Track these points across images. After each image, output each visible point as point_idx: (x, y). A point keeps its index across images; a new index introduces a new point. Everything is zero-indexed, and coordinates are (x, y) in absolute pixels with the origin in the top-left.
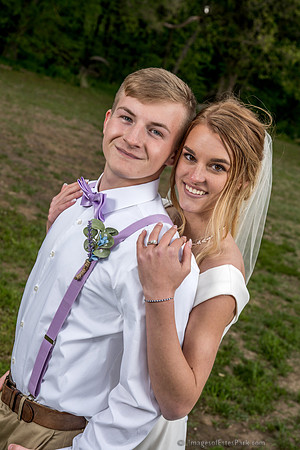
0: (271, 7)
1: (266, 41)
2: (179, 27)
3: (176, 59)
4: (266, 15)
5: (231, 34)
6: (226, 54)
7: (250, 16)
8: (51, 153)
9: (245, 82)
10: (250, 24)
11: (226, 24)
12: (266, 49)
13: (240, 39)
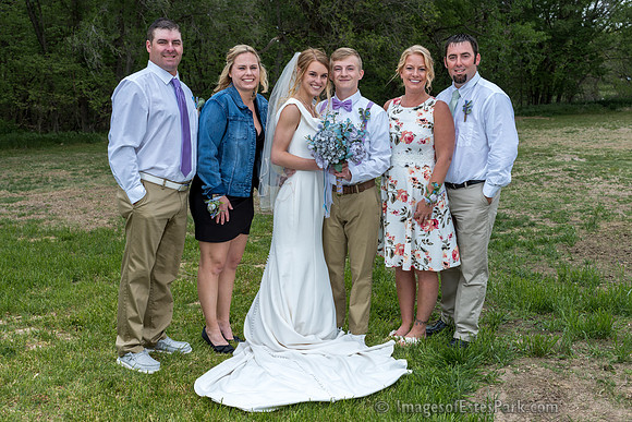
0: (341, 7)
4: (338, 15)
7: (325, 20)
11: (306, 35)
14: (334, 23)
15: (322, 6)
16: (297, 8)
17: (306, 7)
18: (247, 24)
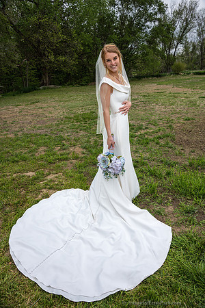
1: (52, 58)
2: (22, 65)
3: (26, 75)
4: (47, 49)
5: (40, 60)
6: (41, 67)
7: (42, 52)
8: (5, 118)
9: (51, 74)
10: (44, 54)
12: (53, 60)
13: (43, 60)
14: (46, 52)
15: (41, 46)
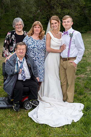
7: (53, 5)
14: (55, 6)
15: (52, 1)
16: (45, 2)
17: (47, 2)
18: (31, 7)
